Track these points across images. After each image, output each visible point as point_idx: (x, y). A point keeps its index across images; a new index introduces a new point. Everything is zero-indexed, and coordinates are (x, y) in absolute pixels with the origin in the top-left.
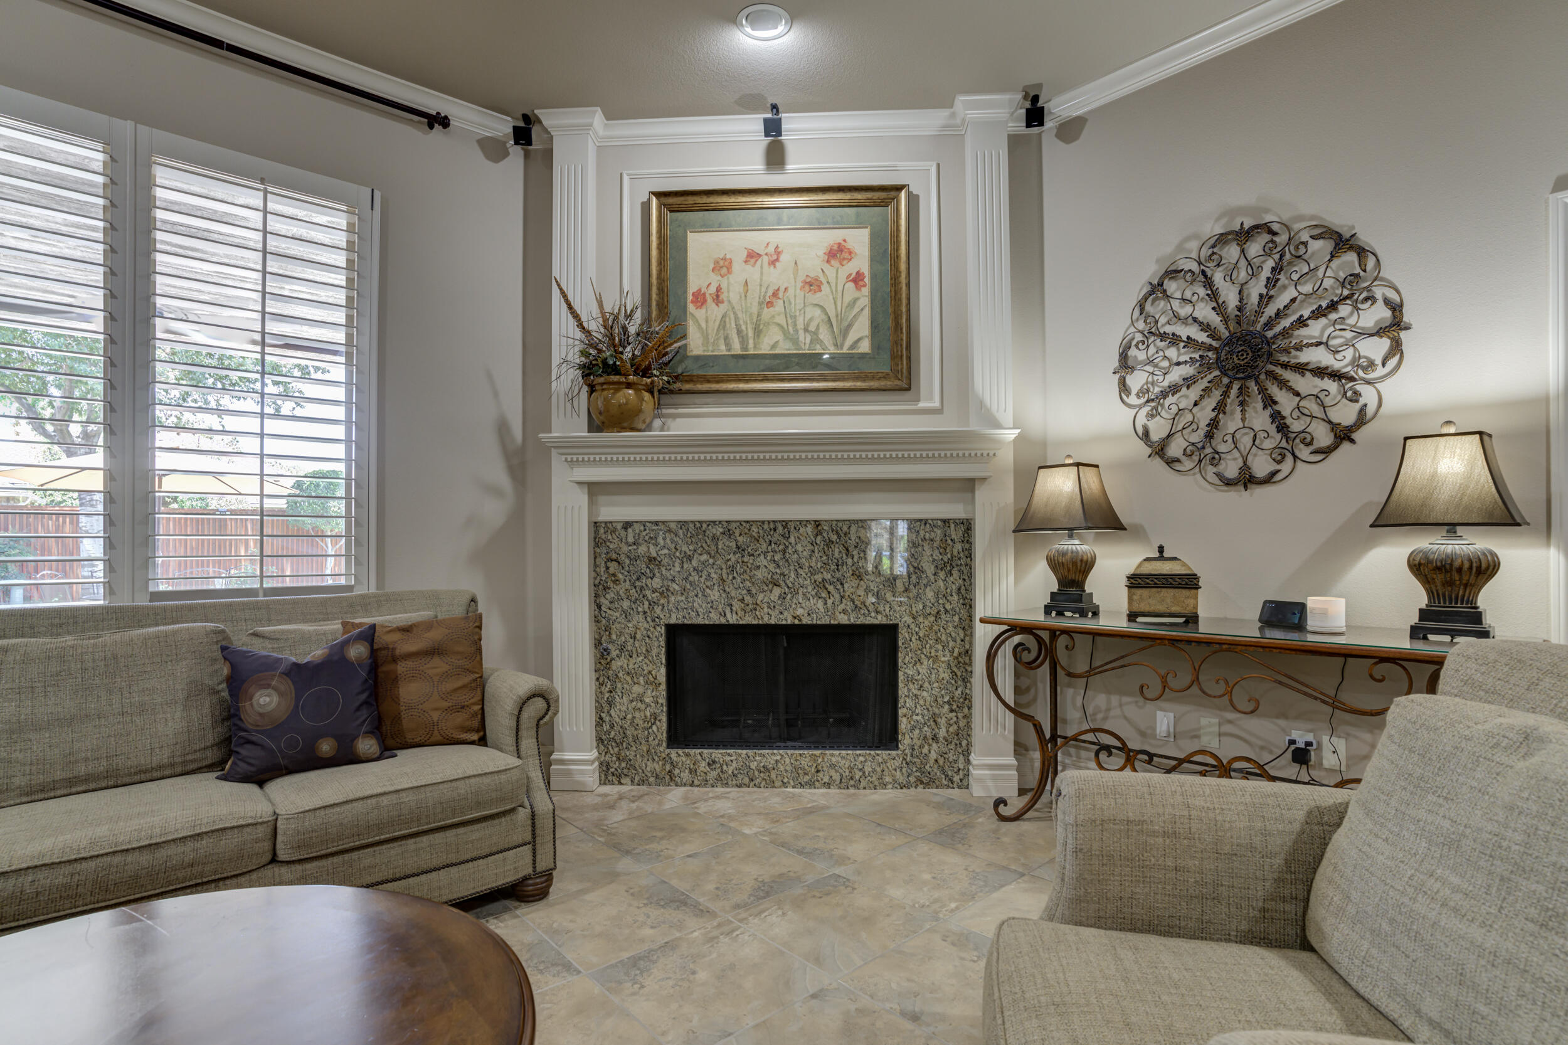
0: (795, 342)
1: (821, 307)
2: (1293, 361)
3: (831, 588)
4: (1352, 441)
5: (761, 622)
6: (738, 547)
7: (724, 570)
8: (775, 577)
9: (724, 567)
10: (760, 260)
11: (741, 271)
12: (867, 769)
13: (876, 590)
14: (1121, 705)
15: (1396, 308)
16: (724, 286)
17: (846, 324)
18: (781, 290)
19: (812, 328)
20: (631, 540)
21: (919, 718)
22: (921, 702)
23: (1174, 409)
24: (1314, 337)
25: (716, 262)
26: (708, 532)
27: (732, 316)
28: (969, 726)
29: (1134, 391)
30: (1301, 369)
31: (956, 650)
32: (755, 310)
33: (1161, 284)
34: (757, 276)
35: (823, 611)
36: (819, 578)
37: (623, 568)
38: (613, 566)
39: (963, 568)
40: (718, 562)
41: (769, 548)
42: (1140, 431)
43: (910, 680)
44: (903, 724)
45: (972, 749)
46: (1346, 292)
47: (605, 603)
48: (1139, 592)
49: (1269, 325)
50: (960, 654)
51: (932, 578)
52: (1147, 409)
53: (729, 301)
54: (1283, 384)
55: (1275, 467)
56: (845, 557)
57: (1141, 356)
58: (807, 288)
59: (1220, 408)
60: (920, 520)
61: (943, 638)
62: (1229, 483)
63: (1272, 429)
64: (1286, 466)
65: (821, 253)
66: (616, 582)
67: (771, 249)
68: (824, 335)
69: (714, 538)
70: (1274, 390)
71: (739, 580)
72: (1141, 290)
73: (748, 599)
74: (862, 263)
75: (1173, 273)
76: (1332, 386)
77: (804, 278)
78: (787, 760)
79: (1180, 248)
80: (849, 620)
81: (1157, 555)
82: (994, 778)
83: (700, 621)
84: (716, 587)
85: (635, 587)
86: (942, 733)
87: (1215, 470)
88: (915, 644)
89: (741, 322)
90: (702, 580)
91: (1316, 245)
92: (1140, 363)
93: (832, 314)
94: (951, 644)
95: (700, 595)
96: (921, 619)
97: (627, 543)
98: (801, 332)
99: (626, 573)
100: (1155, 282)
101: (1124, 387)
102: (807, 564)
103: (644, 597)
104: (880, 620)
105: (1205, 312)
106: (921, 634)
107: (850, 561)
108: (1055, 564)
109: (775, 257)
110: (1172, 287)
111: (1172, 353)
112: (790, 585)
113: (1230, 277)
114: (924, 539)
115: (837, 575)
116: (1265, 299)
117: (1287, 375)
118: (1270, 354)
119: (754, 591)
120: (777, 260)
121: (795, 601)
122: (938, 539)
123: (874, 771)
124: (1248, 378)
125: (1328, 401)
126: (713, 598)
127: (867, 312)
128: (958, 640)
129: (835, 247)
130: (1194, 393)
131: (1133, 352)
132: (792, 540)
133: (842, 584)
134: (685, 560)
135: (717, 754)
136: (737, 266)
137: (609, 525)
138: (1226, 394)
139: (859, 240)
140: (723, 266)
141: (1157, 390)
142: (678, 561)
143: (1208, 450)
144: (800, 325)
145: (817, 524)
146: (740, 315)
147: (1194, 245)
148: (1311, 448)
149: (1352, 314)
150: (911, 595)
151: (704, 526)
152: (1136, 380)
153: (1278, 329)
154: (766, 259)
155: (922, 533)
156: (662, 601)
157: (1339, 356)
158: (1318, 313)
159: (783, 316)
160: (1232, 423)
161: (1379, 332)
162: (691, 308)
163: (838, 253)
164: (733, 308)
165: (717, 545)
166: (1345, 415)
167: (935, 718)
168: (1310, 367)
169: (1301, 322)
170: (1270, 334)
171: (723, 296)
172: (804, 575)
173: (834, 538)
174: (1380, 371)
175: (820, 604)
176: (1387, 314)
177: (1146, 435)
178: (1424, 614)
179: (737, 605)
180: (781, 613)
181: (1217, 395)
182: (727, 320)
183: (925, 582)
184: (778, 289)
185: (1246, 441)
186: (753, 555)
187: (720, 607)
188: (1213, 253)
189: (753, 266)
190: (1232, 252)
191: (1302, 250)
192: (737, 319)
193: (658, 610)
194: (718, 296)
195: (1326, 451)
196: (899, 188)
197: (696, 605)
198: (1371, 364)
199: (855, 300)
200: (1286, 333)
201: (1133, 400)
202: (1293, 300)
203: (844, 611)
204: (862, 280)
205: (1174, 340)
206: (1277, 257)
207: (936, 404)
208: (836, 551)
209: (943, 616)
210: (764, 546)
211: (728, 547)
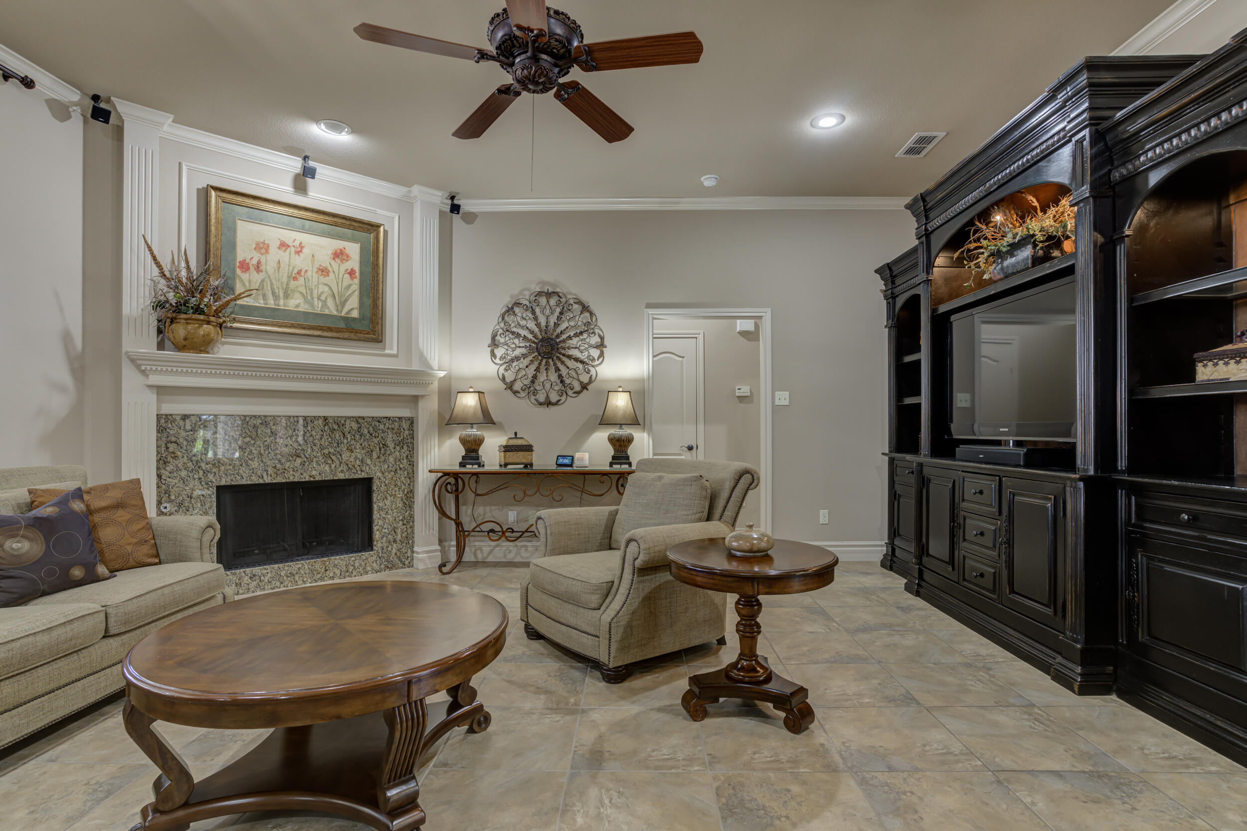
0: (312, 305)
1: (329, 286)
2: (567, 354)
3: (334, 458)
4: (587, 389)
5: (288, 481)
6: (272, 433)
7: (262, 448)
8: (298, 451)
9: (262, 445)
10: (289, 250)
11: (275, 254)
12: (357, 564)
13: (361, 458)
14: (491, 511)
15: (602, 338)
16: (263, 261)
17: (343, 299)
18: (303, 271)
19: (323, 298)
20: (188, 427)
21: (386, 530)
22: (387, 521)
23: (517, 368)
24: (574, 345)
25: (257, 244)
26: (250, 423)
27: (269, 282)
28: (413, 532)
29: (498, 357)
30: (569, 357)
31: (406, 490)
32: (285, 280)
33: (512, 308)
34: (286, 259)
35: (329, 471)
36: (326, 451)
37: (181, 448)
38: (172, 447)
39: (409, 444)
40: (258, 443)
41: (294, 433)
42: (501, 377)
43: (380, 509)
44: (377, 535)
45: (415, 544)
46: (586, 329)
47: (165, 474)
48: (509, 453)
49: (558, 336)
50: (408, 492)
51: (393, 450)
52: (504, 366)
53: (266, 272)
54: (563, 363)
55: (559, 398)
56: (342, 438)
57: (502, 340)
58: (320, 272)
59: (537, 370)
60: (387, 418)
61: (399, 484)
62: (541, 404)
63: (558, 381)
64: (563, 398)
65: (329, 253)
66: (176, 457)
67: (297, 244)
68: (330, 303)
69: (255, 426)
70: (559, 364)
71: (273, 454)
72: (502, 308)
73: (279, 466)
74: (354, 263)
75: (517, 304)
76: (580, 366)
77: (318, 266)
78: (306, 566)
79: (521, 292)
80: (345, 476)
81: (514, 436)
82: (429, 558)
83: (244, 482)
84: (256, 459)
85: (192, 461)
86: (399, 537)
87: (534, 397)
88: (383, 488)
89: (275, 287)
90: (246, 454)
91: (576, 306)
92: (501, 343)
93: (336, 292)
94: (403, 487)
95: (244, 465)
96: (387, 474)
97: (185, 430)
98: (316, 300)
99: (184, 451)
100: (510, 306)
101: (493, 355)
102: (319, 443)
103: (199, 467)
104: (364, 475)
105: (532, 325)
106: (387, 483)
107: (345, 441)
108: (463, 441)
109: (299, 249)
110: (517, 310)
111: (516, 341)
112: (308, 456)
113: (543, 312)
114: (388, 428)
115: (338, 449)
116: (556, 325)
117: (564, 359)
118: (558, 349)
119: (283, 461)
120: (301, 251)
121: (311, 466)
122: (396, 428)
123: (361, 565)
124: (549, 358)
125: (579, 372)
126: (254, 466)
127: (357, 294)
128: (407, 485)
129: (339, 251)
130: (526, 362)
131: (498, 338)
132: (309, 428)
133: (341, 455)
134: (232, 441)
135: (257, 570)
136: (273, 249)
137: (170, 417)
138: (540, 364)
139: (353, 249)
140: (262, 247)
141: (509, 358)
142: (227, 442)
143: (532, 388)
144: (315, 295)
145: (325, 419)
146: (274, 282)
147: (527, 293)
148: (573, 391)
149: (587, 338)
150: (381, 460)
151: (248, 419)
152: (499, 352)
153: (561, 339)
154: (293, 249)
155: (387, 425)
156: (214, 470)
157: (583, 354)
158: (576, 335)
159: (304, 287)
160: (542, 377)
161: (597, 347)
162: (238, 271)
163: (339, 255)
164: (269, 277)
165: (257, 431)
166: (585, 378)
167: (394, 530)
168: (573, 357)
169: (570, 338)
170: (558, 340)
171: (263, 268)
172: (317, 450)
173: (336, 427)
174: (597, 363)
175: (327, 468)
176: (599, 340)
177: (503, 379)
178: (614, 458)
179: (270, 471)
180: (302, 474)
181: (536, 364)
182: (265, 284)
183: (389, 452)
184: (301, 270)
185: (548, 386)
186: (282, 438)
187: (259, 472)
188: (536, 300)
189: (285, 251)
190: (543, 300)
191: (571, 308)
192: (272, 284)
193: (211, 477)
194: (258, 267)
195: (578, 393)
196: (378, 226)
197: (241, 471)
198: (594, 360)
199: (350, 286)
200: (564, 341)
201: (497, 361)
202: (567, 328)
203: (342, 471)
204: (355, 274)
205: (518, 335)
206: (561, 307)
207: (395, 352)
208: (337, 435)
209: (399, 472)
210: (291, 432)
211: (265, 432)
